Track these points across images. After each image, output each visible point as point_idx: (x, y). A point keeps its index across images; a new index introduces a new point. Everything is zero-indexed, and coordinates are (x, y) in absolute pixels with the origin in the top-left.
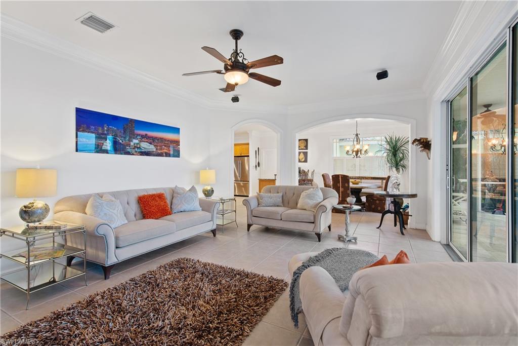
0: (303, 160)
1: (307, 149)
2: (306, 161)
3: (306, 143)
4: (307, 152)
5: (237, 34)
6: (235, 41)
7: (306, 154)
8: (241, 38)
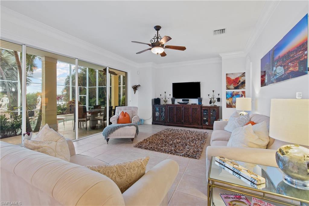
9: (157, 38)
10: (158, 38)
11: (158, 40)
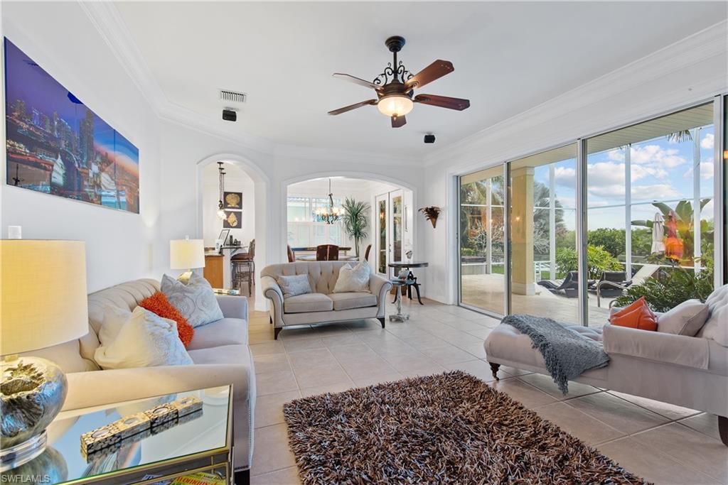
0: (235, 224)
1: (241, 208)
2: (239, 226)
3: (239, 198)
4: (241, 213)
5: (395, 44)
6: (393, 53)
7: (239, 215)
8: (402, 49)
9: (393, 72)
10: (395, 72)
11: (396, 77)
